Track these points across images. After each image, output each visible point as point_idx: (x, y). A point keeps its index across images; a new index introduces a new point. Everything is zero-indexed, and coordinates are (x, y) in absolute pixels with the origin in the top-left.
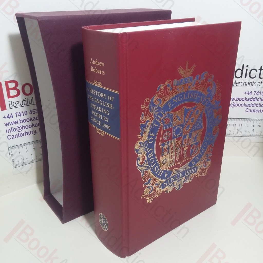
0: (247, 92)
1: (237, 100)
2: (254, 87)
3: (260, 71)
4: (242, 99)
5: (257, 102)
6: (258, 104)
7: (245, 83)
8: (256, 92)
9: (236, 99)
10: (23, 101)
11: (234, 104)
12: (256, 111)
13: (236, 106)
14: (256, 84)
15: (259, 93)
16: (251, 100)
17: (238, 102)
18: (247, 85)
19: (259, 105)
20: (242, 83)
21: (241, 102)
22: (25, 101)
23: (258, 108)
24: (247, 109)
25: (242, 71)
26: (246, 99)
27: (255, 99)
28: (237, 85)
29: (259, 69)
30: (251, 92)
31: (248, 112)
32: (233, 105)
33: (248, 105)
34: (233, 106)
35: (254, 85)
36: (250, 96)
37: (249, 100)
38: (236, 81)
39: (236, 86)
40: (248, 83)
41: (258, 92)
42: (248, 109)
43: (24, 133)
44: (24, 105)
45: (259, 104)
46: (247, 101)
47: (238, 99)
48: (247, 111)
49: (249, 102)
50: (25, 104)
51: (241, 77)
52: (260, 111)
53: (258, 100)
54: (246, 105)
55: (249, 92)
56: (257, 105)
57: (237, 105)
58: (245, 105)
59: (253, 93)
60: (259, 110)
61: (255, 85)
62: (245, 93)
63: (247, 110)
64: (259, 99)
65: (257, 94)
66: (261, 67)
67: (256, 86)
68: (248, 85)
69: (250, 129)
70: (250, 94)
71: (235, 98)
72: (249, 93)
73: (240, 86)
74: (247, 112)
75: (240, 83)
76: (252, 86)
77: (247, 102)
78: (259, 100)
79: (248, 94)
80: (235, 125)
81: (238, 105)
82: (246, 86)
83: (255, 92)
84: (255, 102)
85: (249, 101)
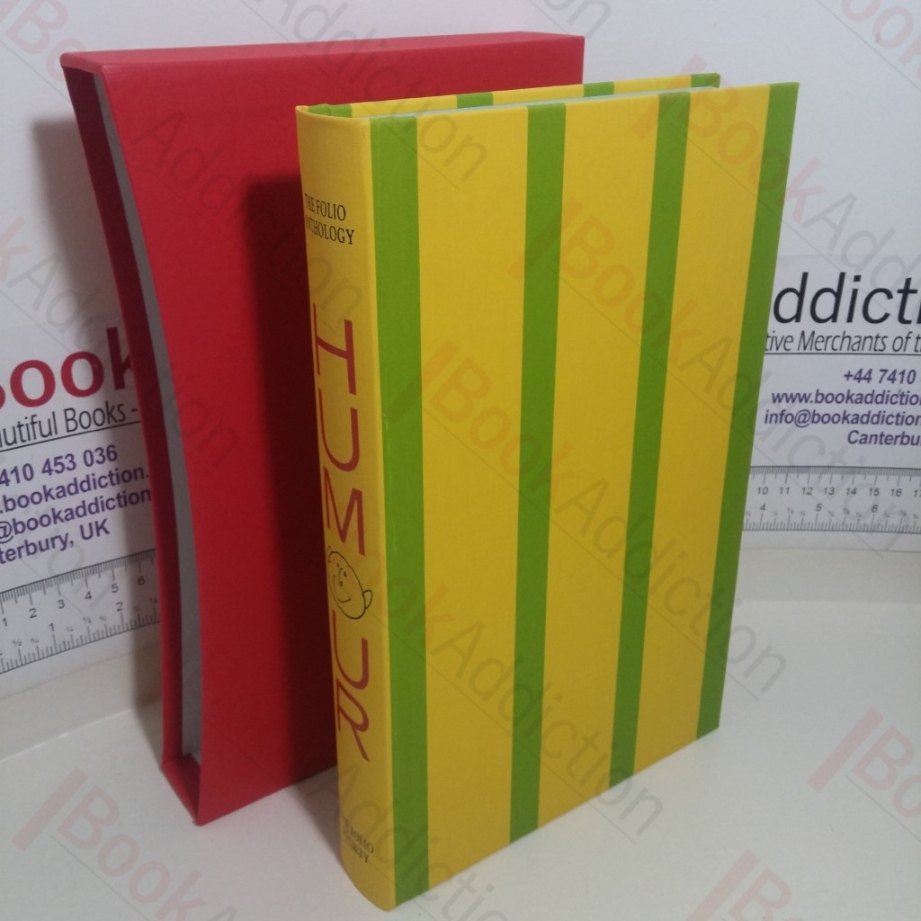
0: (854, 373)
1: (816, 401)
2: (881, 352)
3: (901, 295)
4: (835, 398)
5: (889, 409)
6: (895, 414)
7: (847, 340)
8: (885, 371)
9: (813, 398)
10: (17, 430)
11: (805, 415)
12: (886, 440)
13: (813, 422)
14: (889, 342)
15: (898, 377)
16: (869, 399)
17: (822, 408)
18: (855, 346)
19: (897, 420)
20: (838, 342)
21: (833, 408)
22: (24, 429)
23: (894, 430)
24: (854, 434)
25: (838, 295)
26: (849, 397)
27: (885, 398)
28: (818, 347)
29: (899, 291)
30: (870, 372)
31: (855, 442)
32: (801, 419)
33: (858, 419)
34: (804, 422)
35: (880, 346)
36: (863, 388)
37: (861, 399)
38: (813, 333)
39: (814, 351)
40: (858, 339)
41: (894, 372)
42: (857, 432)
43: (22, 547)
44: (19, 443)
45: (898, 415)
46: (854, 405)
47: (820, 398)
48: (853, 440)
49: (862, 409)
50: (25, 437)
51: (834, 317)
52: (899, 439)
53: (894, 400)
54: (850, 418)
55: (860, 372)
56: (890, 420)
57: (816, 418)
58: (845, 418)
59: (876, 375)
60: (897, 437)
61: (882, 347)
62: (848, 376)
63: (854, 437)
64: (896, 395)
65: (889, 379)
66: (908, 281)
67: (889, 350)
68: (857, 345)
69: (862, 501)
70: (864, 378)
71: (810, 395)
72: (863, 376)
73: (829, 350)
74: (852, 443)
76: (872, 352)
77: (852, 409)
78: (899, 399)
79: (859, 379)
80: (807, 490)
81: (821, 419)
82: (852, 351)
83: (882, 370)
84: (882, 407)
85: (861, 402)
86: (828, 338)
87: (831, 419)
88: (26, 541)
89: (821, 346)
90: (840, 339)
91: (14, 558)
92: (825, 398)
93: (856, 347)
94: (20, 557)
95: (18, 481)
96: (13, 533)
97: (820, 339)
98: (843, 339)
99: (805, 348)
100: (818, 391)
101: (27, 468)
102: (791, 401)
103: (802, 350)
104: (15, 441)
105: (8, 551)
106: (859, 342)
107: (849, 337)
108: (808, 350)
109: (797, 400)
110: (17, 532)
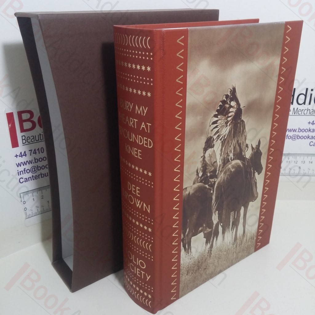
4: (305, 131)
9: (297, 130)
10: (39, 136)
13: (297, 138)
17: (301, 134)
20: (306, 111)
22: (41, 136)
26: (310, 130)
34: (294, 139)
44: (40, 141)
47: (300, 130)
50: (42, 139)
57: (299, 137)
62: (309, 123)
68: (312, 112)
71: (297, 129)
73: (303, 114)
75: (303, 111)
80: (296, 162)
86: (302, 110)
87: (304, 137)
88: (41, 173)
89: (300, 113)
90: (307, 110)
91: (37, 178)
92: (301, 130)
93: (312, 113)
94: (39, 178)
95: (39, 153)
96: (37, 170)
97: (300, 111)
98: (308, 110)
99: (295, 114)
100: (299, 128)
101: (42, 149)
102: (290, 131)
103: (294, 114)
104: (39, 140)
105: (35, 176)
106: (313, 111)
107: (310, 110)
108: (296, 114)
109: (292, 131)
110: (38, 170)
